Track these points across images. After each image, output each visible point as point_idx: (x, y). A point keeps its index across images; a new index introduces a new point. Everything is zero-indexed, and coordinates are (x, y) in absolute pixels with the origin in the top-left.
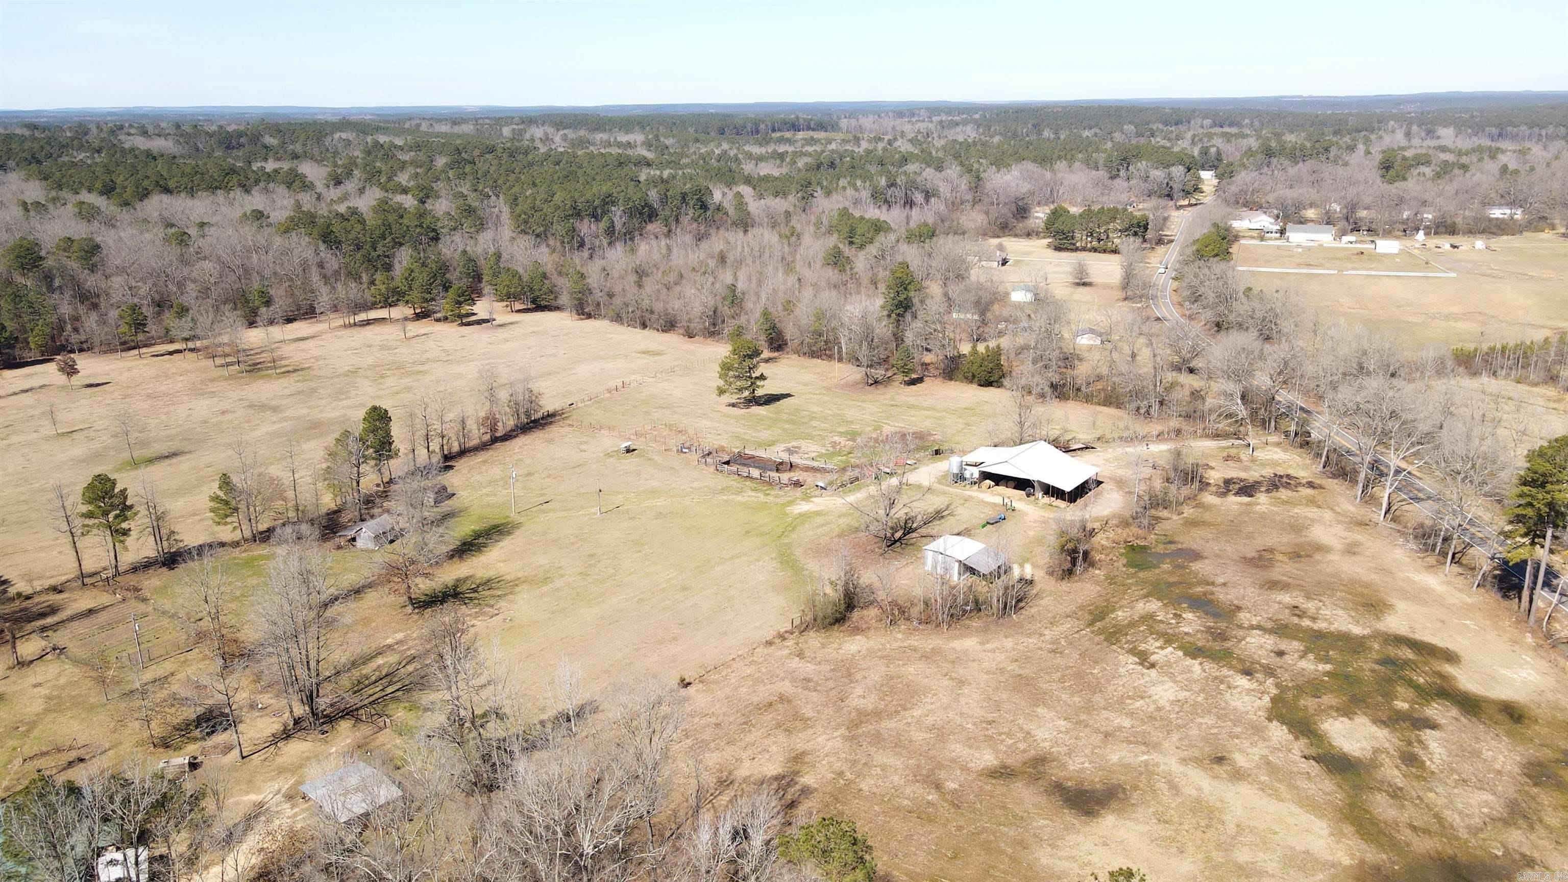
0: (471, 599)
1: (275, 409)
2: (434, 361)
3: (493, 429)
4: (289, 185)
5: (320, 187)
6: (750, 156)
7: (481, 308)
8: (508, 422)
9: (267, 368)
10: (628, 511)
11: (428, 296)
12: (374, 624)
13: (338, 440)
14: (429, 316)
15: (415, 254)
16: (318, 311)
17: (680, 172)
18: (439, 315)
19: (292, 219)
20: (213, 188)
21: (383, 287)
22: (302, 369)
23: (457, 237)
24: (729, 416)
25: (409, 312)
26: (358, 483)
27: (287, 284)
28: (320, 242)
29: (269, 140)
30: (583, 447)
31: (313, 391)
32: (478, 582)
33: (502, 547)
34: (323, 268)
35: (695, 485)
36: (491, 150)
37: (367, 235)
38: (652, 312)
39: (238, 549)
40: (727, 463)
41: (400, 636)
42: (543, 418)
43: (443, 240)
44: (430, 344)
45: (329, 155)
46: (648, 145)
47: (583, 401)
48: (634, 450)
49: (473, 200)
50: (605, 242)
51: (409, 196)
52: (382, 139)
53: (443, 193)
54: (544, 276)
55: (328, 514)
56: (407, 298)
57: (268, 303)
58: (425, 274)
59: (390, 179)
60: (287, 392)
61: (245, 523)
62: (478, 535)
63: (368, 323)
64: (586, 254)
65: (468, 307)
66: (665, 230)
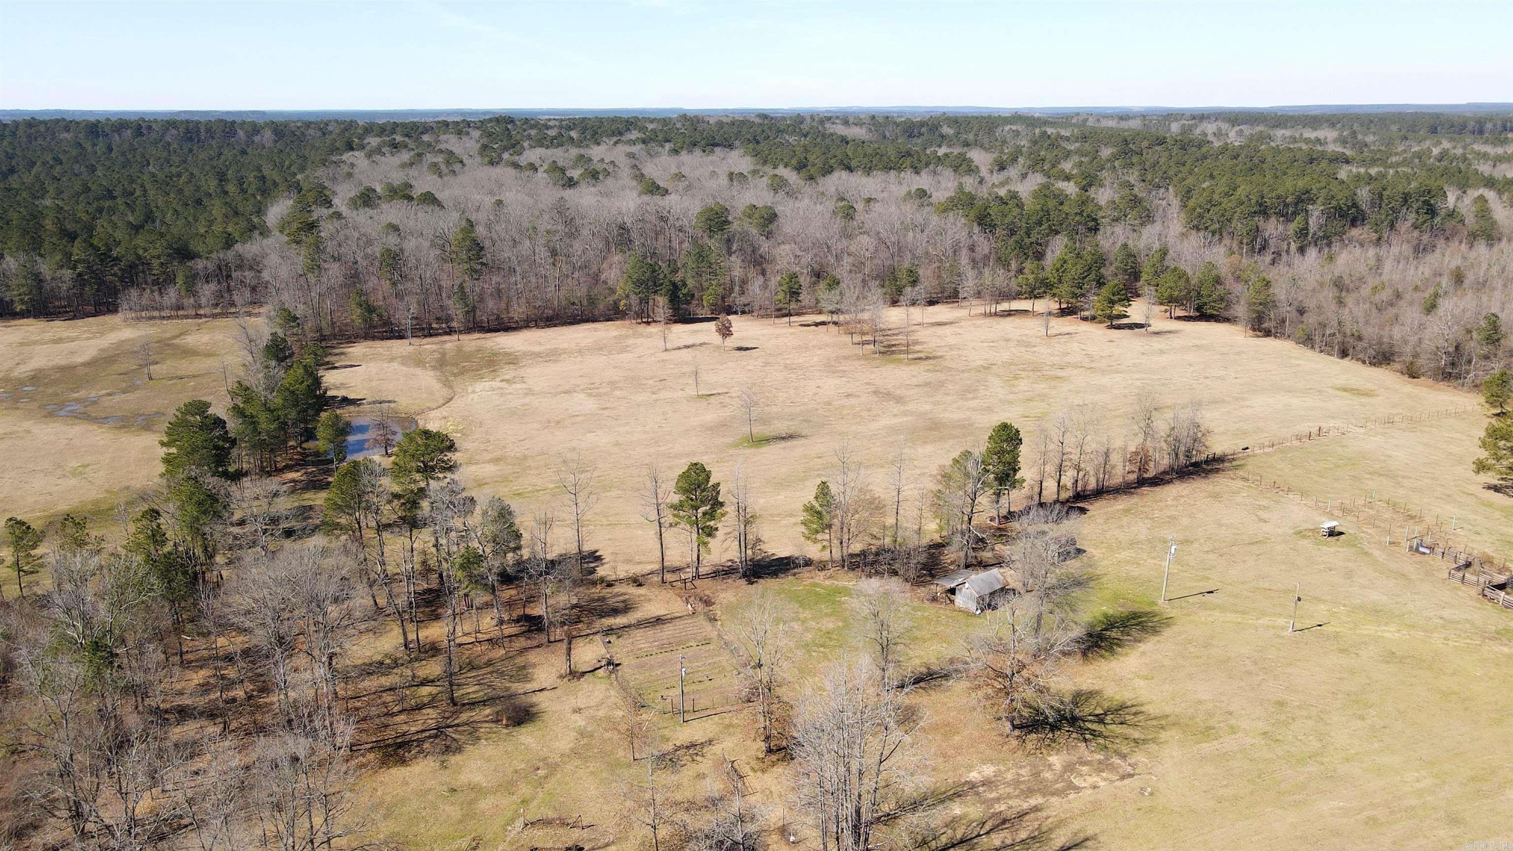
0: (1093, 732)
1: (899, 400)
2: (1077, 367)
3: (1142, 469)
4: (956, 169)
5: (984, 172)
6: (1485, 156)
7: (1136, 311)
8: (1162, 461)
9: (901, 352)
10: (1336, 636)
11: (1078, 291)
12: (957, 738)
13: (956, 461)
14: (1075, 313)
15: (1070, 244)
16: (961, 296)
17: (1391, 171)
18: (1086, 313)
19: (951, 199)
20: (888, 168)
21: (1031, 277)
22: (934, 358)
23: (1119, 229)
24: (1490, 505)
25: (1054, 306)
26: (970, 519)
27: (937, 264)
28: (975, 224)
29: (946, 130)
30: (1264, 515)
31: (942, 384)
32: (1106, 705)
33: (1143, 653)
34: (973, 251)
35: (1446, 613)
36: (1161, 141)
37: (1024, 220)
38: (1360, 338)
39: (824, 573)
40: (1501, 587)
41: (989, 770)
42: (1207, 462)
43: (1101, 232)
44: (1074, 346)
45: (998, 144)
46: (1344, 142)
47: (1262, 446)
48: (1341, 533)
49: (1139, 190)
50: (1293, 247)
51: (1072, 183)
52: (1050, 131)
53: (1107, 183)
54: (1218, 281)
55: (930, 547)
56: (1055, 291)
57: (914, 283)
58: (1078, 267)
59: (1054, 166)
60: (914, 381)
61: (836, 542)
62: (1111, 623)
63: (1009, 313)
64: (1268, 258)
65: (1121, 309)
66: (1375, 236)
